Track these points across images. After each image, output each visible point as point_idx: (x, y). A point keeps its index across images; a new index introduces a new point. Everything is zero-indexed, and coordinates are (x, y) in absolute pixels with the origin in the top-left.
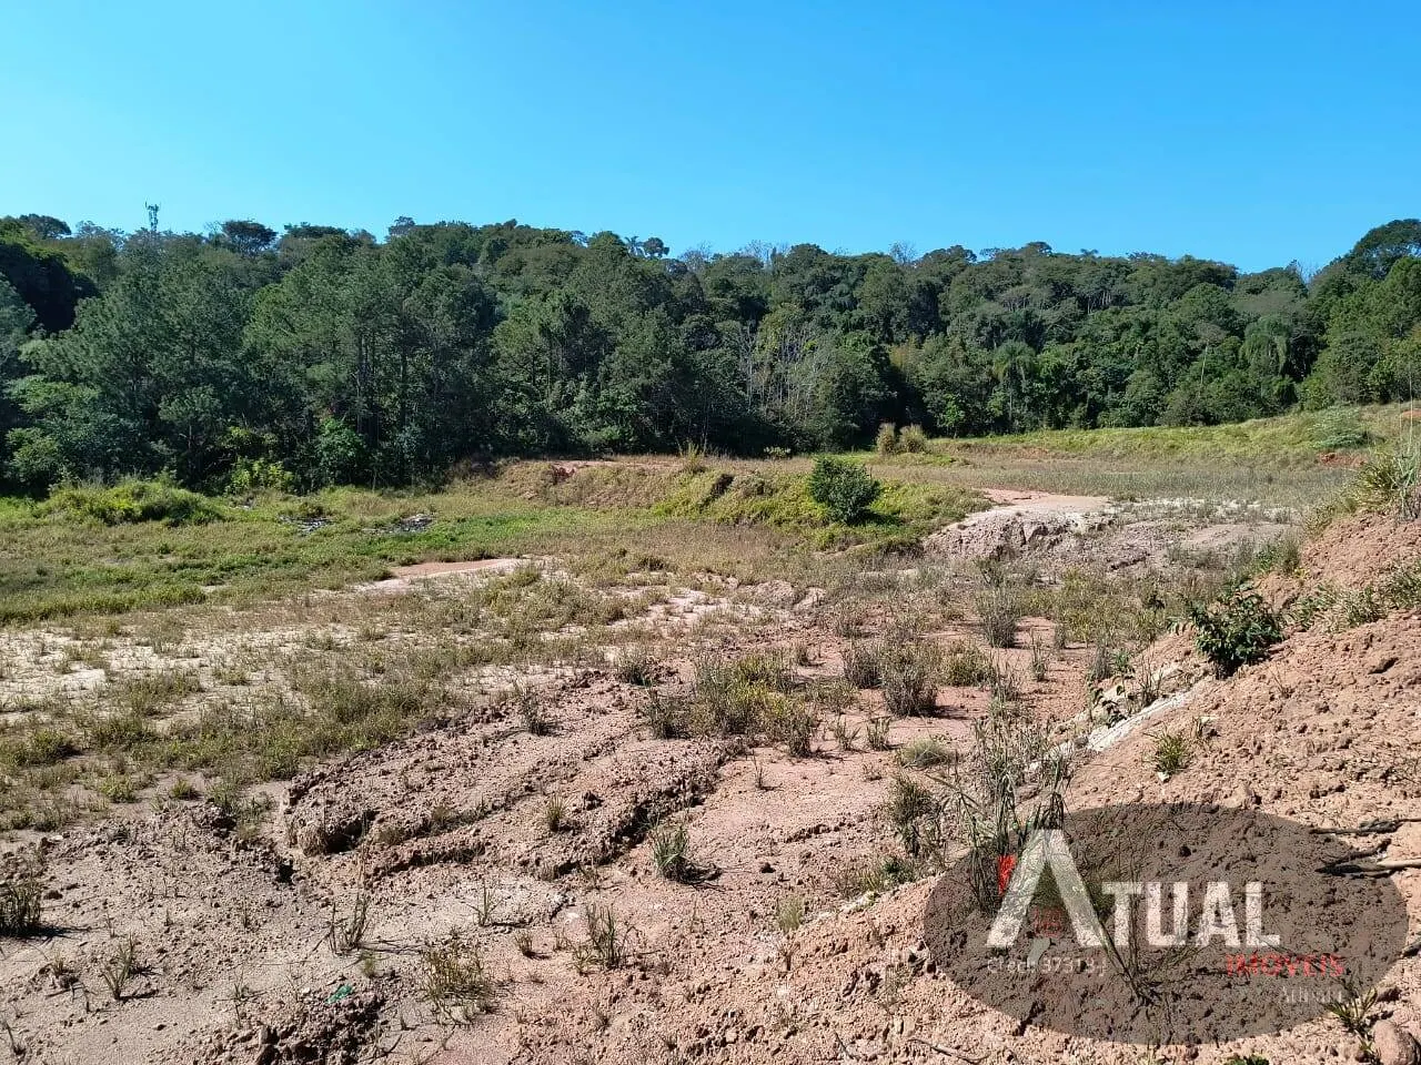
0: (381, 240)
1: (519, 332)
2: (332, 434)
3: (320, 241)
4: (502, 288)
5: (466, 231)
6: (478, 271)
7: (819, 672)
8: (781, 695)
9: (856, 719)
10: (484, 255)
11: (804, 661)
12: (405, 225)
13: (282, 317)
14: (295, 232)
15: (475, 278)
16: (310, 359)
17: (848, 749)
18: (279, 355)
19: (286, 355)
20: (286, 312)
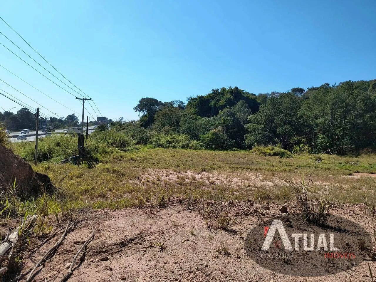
2: (321, 139)
6: (369, 92)
10: (371, 88)
13: (309, 107)
15: (368, 94)
16: (316, 117)
18: (308, 117)
19: (310, 117)
20: (310, 106)
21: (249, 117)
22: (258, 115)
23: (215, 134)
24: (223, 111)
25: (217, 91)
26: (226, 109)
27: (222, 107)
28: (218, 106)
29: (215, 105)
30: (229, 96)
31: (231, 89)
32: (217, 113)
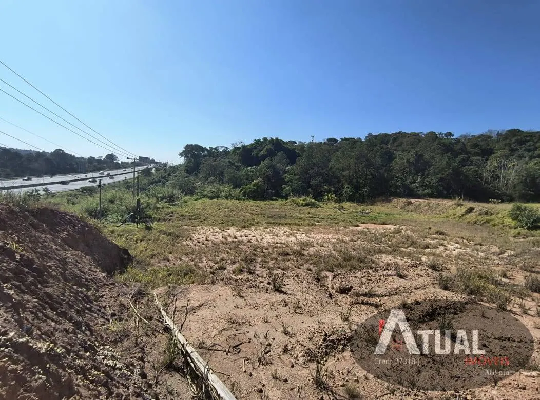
0: (363, 140)
1: (400, 162)
2: (347, 189)
3: (349, 141)
4: (396, 150)
5: (386, 135)
6: (389, 146)
7: (512, 281)
8: (494, 286)
9: (530, 303)
10: (391, 141)
11: (505, 276)
12: (370, 136)
14: (342, 140)
15: (388, 148)
16: (343, 170)
17: (525, 313)
18: (336, 169)
19: (338, 169)
20: (339, 159)
21: (287, 168)
22: (294, 167)
23: (256, 184)
24: (264, 162)
25: (259, 141)
26: (267, 161)
27: (264, 158)
28: (259, 156)
29: (257, 154)
30: (269, 146)
31: (272, 139)
32: (258, 164)
